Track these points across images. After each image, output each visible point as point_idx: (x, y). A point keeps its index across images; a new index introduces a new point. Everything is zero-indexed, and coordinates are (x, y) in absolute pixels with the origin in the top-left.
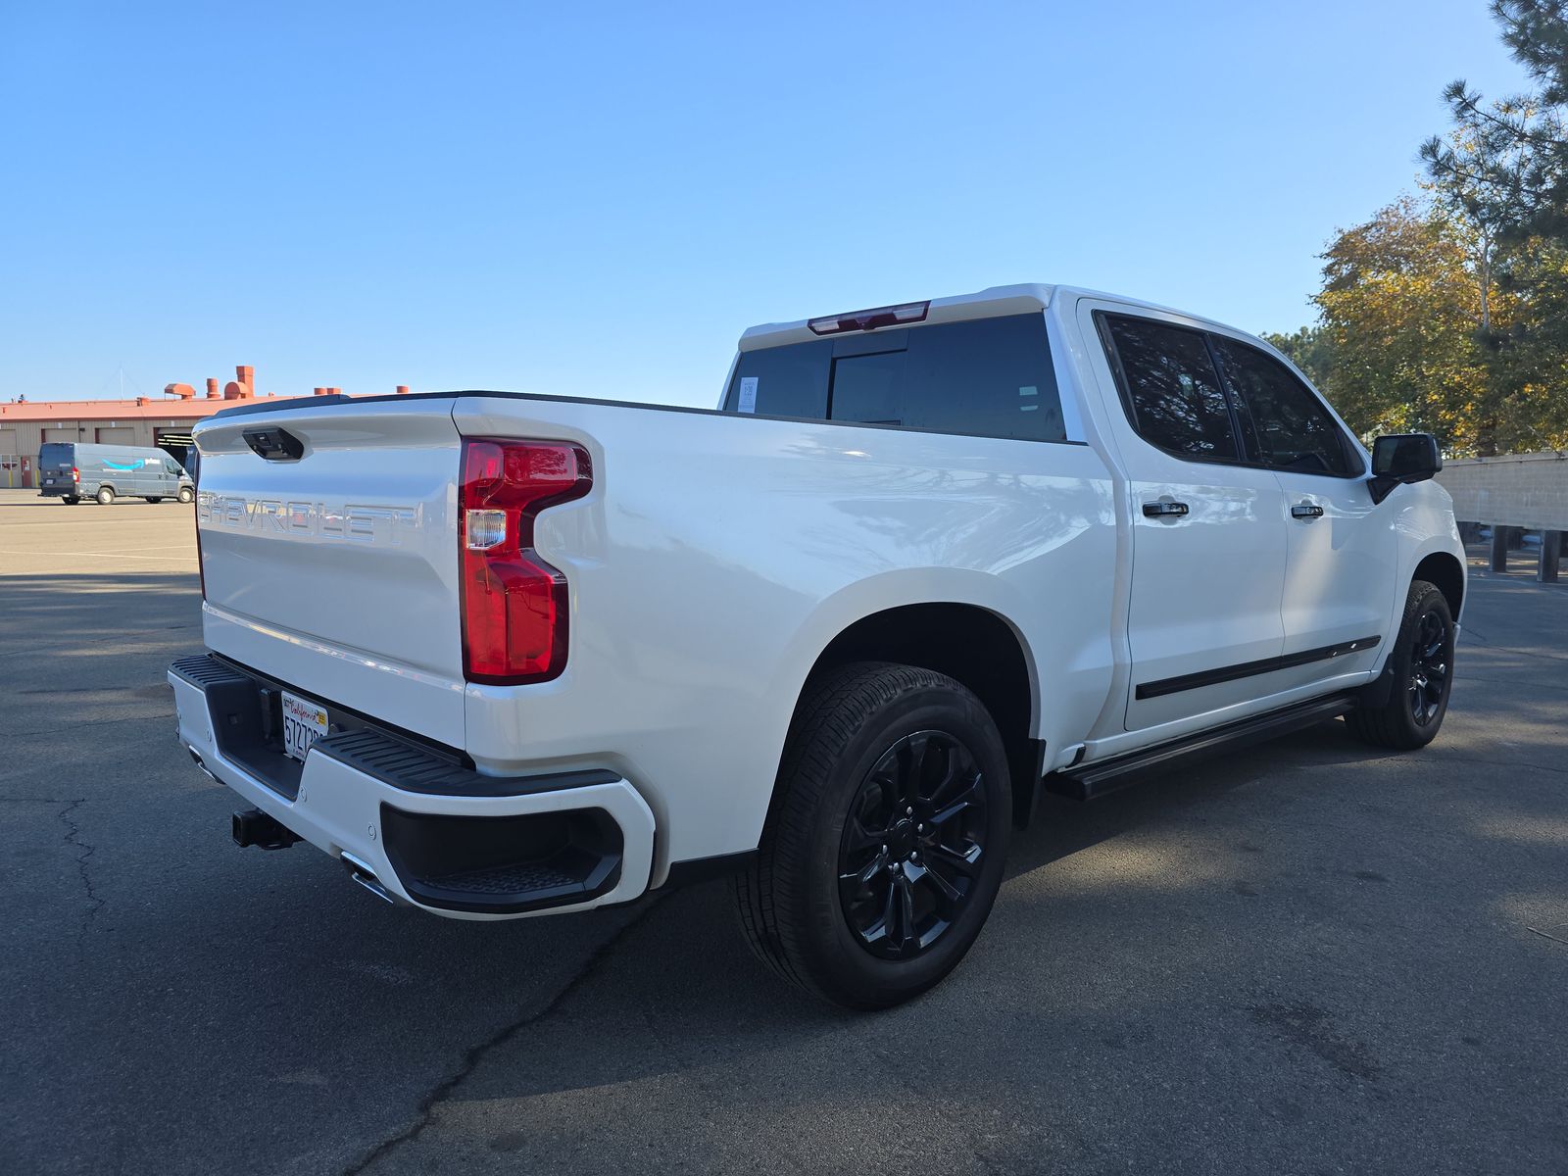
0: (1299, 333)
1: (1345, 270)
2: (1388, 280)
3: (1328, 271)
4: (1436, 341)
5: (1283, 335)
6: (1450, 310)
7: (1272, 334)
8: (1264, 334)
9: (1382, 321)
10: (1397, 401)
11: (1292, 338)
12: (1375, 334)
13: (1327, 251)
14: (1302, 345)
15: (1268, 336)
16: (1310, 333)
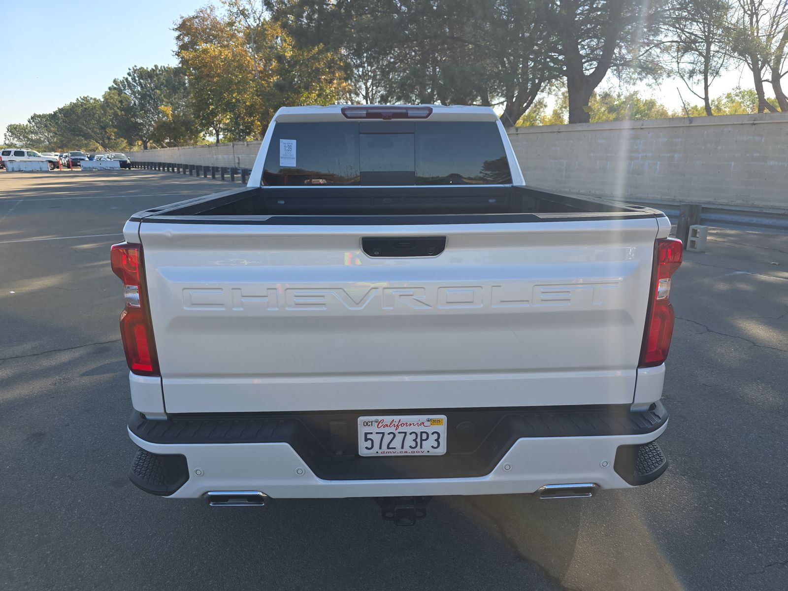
0: (154, 68)
1: (186, 39)
2: (212, 48)
3: (178, 38)
4: (239, 82)
5: (145, 68)
6: (241, 68)
7: (140, 67)
8: (135, 66)
9: (211, 68)
10: (224, 111)
11: (150, 70)
12: (208, 76)
13: (176, 27)
14: (157, 75)
15: (138, 68)
16: (159, 68)
